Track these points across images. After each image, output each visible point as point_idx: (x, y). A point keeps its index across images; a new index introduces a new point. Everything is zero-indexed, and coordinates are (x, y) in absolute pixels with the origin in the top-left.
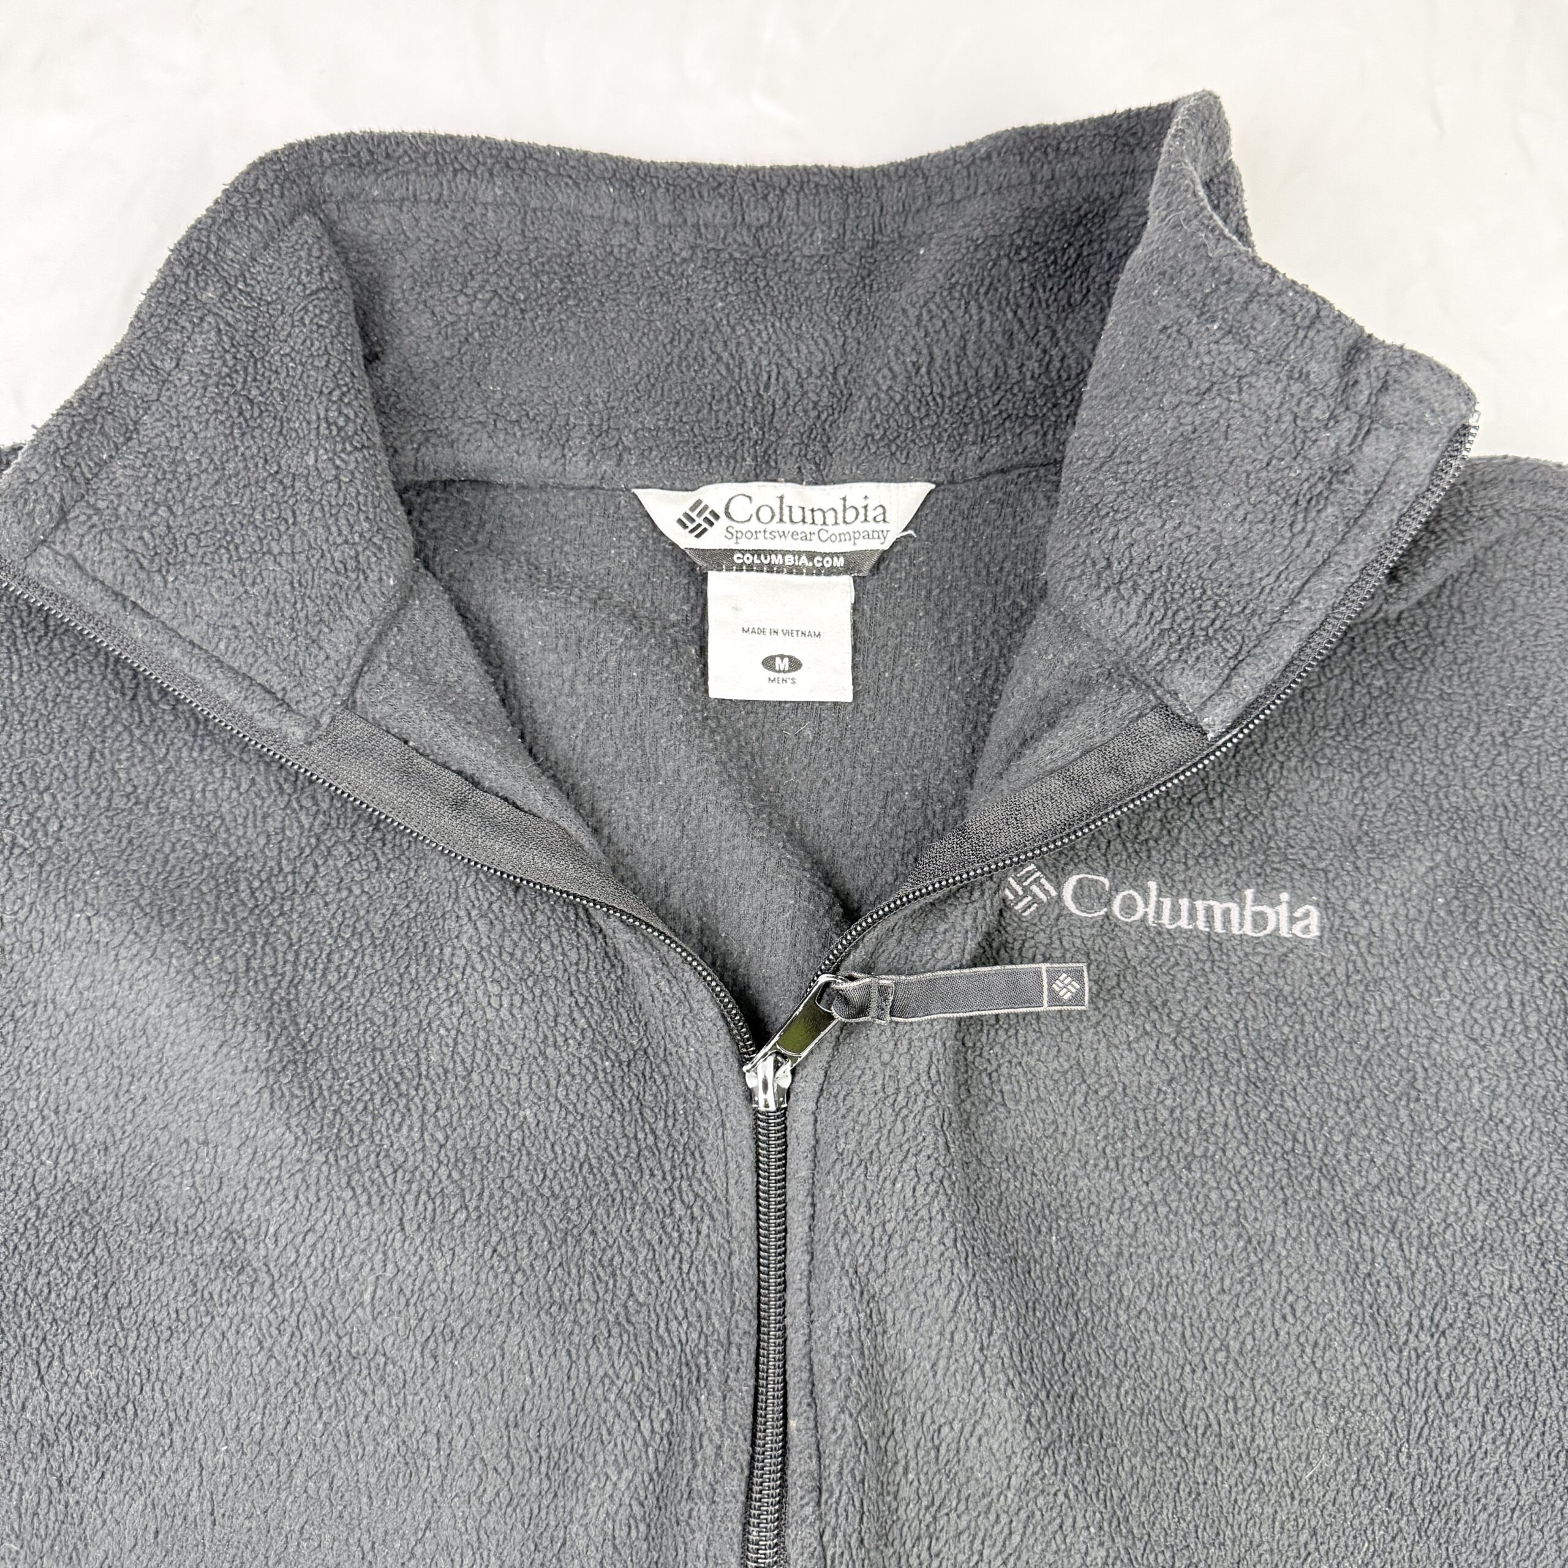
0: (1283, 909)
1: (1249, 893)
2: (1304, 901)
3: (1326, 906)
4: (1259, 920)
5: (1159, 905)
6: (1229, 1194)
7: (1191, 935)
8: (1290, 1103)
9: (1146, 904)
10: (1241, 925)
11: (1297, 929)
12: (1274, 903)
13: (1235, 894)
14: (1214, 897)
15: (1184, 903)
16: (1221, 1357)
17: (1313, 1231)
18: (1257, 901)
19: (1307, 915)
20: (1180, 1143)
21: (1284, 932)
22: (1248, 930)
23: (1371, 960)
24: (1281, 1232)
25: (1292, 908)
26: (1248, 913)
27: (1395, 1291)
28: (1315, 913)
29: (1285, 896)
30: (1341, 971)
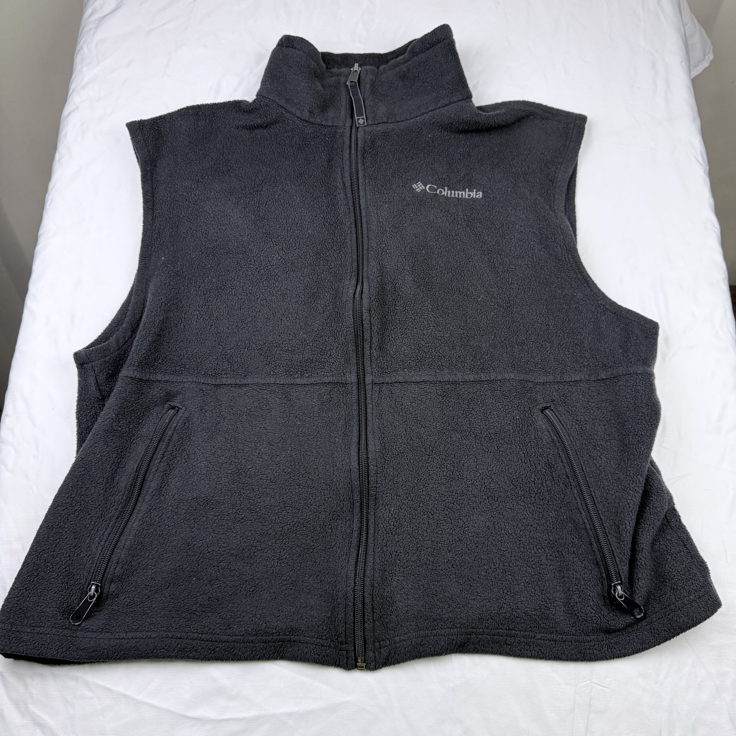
0: (474, 193)
1: (467, 190)
2: (479, 191)
3: (483, 192)
4: (469, 195)
5: (447, 193)
6: (461, 246)
7: (454, 198)
8: (476, 230)
9: (445, 192)
10: (465, 196)
11: (477, 196)
12: (472, 191)
13: (464, 190)
14: (459, 190)
15: (453, 192)
16: (460, 277)
17: (480, 253)
18: (469, 191)
19: (479, 194)
20: (451, 237)
21: (474, 197)
22: (467, 197)
23: (494, 202)
24: (473, 254)
25: (476, 192)
26: (467, 193)
27: (499, 265)
28: (481, 193)
29: (475, 190)
30: (487, 204)
